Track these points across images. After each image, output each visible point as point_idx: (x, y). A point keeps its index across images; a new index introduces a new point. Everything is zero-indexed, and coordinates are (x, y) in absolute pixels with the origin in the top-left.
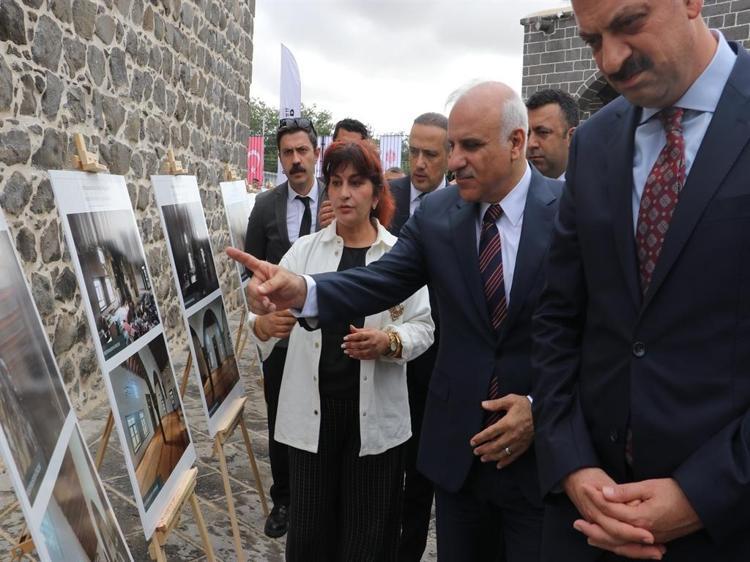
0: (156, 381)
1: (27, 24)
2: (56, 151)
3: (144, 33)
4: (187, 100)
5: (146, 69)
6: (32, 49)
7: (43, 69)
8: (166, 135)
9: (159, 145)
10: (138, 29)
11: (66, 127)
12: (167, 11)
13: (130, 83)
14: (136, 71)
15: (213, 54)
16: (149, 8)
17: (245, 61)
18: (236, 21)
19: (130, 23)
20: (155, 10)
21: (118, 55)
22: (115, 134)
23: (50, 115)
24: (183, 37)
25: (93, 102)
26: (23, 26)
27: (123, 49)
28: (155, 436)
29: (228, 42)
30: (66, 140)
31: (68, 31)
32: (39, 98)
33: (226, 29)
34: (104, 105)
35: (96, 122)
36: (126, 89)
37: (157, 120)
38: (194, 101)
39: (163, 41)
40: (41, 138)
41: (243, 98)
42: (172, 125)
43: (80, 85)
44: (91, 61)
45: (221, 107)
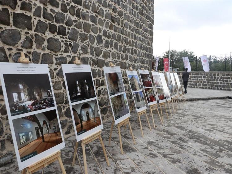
1: (67, 30)
3: (109, 30)
4: (127, 47)
5: (111, 39)
6: (68, 36)
7: (72, 41)
8: (119, 57)
9: (116, 59)
10: (107, 29)
11: (80, 55)
12: (119, 24)
13: (104, 43)
14: (107, 40)
15: (137, 35)
16: (111, 24)
17: (151, 37)
18: (146, 26)
19: (104, 28)
20: (114, 24)
22: (99, 57)
23: (75, 52)
24: (125, 31)
25: (90, 49)
27: (101, 35)
29: (143, 32)
30: (80, 58)
32: (70, 48)
33: (142, 28)
34: (94, 49)
35: (91, 54)
36: (102, 45)
37: (115, 53)
38: (130, 47)
39: (117, 32)
40: (71, 58)
41: (150, 46)
42: (121, 54)
43: (85, 44)
44: (90, 38)
45: (141, 49)
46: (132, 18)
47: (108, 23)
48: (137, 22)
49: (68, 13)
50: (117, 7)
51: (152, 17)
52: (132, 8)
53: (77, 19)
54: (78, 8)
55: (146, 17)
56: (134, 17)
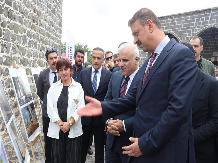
0: (31, 112)
1: (2, 31)
2: (9, 61)
3: (31, 30)
4: (43, 46)
5: (32, 39)
6: (4, 37)
7: (6, 42)
8: (37, 55)
9: (36, 58)
10: (30, 29)
11: (12, 55)
12: (37, 24)
13: (28, 43)
14: (29, 40)
15: (50, 33)
16: (33, 24)
17: (60, 34)
18: (57, 24)
19: (28, 28)
20: (34, 24)
21: (25, 36)
22: (24, 56)
23: (8, 52)
24: (42, 30)
25: (18, 48)
26: (1, 32)
27: (26, 35)
28: (31, 123)
29: (54, 30)
30: (12, 58)
31: (12, 32)
32: (5, 48)
33: (54, 27)
34: (21, 49)
35: (19, 53)
36: (27, 45)
37: (35, 52)
38: (45, 46)
39: (37, 31)
40: (6, 58)
41: (59, 44)
42: (39, 53)
43: (15, 45)
44: (18, 39)
45: (53, 47)
46: (47, 17)
47: (31, 24)
48: (50, 21)
49: (3, 14)
50: (37, 7)
51: (61, 15)
52: (47, 7)
53: (9, 21)
54: (10, 9)
55: (56, 15)
56: (49, 16)
